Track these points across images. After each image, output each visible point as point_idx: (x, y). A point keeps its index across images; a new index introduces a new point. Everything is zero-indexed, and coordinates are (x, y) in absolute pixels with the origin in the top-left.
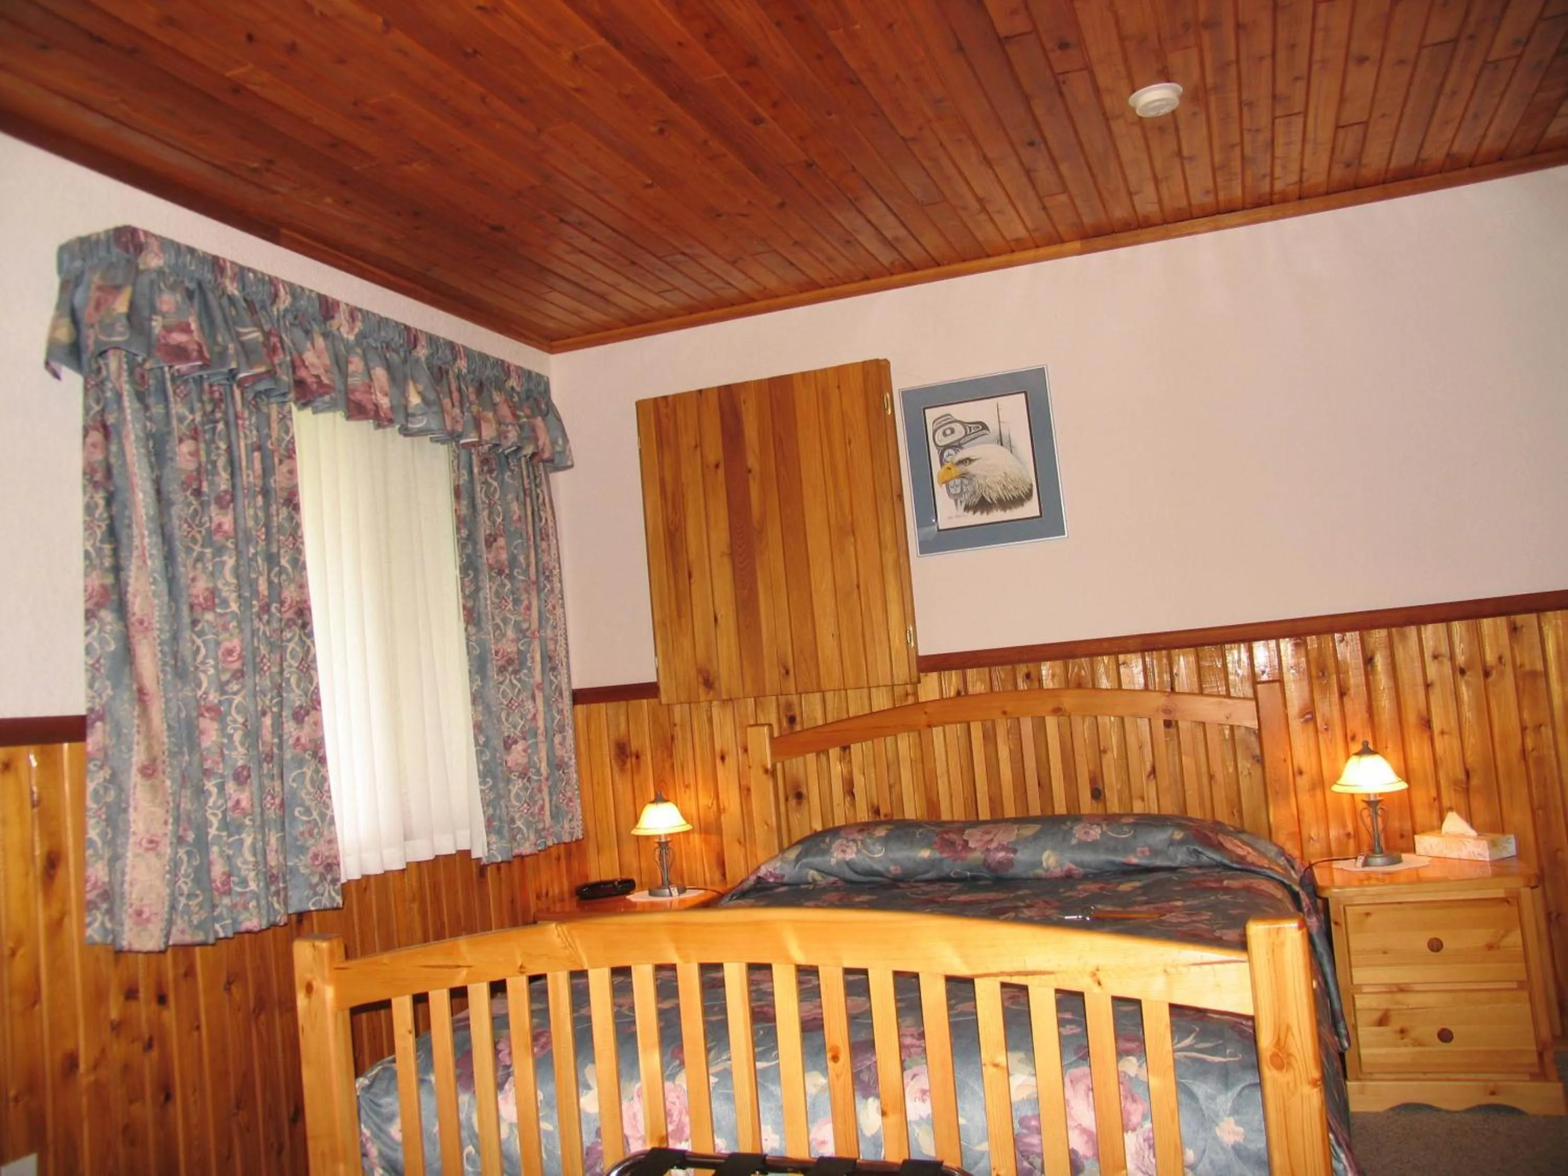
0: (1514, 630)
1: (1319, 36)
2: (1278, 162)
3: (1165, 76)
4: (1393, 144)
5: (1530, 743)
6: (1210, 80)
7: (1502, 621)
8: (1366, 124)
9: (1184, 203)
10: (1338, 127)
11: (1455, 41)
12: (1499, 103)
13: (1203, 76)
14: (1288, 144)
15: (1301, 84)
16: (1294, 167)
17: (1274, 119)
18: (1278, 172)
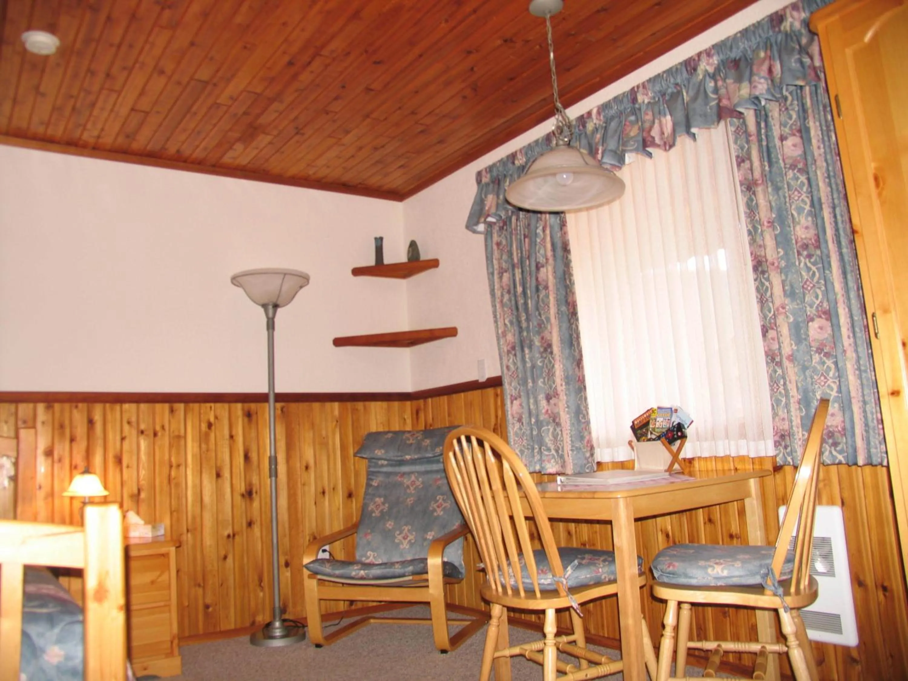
0: (172, 411)
1: (147, 47)
2: (92, 119)
3: (51, 29)
4: (155, 132)
5: (173, 473)
6: (78, 45)
7: (167, 406)
8: (147, 113)
9: (24, 125)
10: (133, 109)
11: (207, 83)
12: (211, 130)
13: (75, 41)
14: (102, 109)
15: (125, 73)
16: (99, 126)
17: (102, 89)
18: (89, 126)
